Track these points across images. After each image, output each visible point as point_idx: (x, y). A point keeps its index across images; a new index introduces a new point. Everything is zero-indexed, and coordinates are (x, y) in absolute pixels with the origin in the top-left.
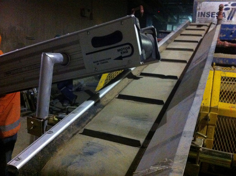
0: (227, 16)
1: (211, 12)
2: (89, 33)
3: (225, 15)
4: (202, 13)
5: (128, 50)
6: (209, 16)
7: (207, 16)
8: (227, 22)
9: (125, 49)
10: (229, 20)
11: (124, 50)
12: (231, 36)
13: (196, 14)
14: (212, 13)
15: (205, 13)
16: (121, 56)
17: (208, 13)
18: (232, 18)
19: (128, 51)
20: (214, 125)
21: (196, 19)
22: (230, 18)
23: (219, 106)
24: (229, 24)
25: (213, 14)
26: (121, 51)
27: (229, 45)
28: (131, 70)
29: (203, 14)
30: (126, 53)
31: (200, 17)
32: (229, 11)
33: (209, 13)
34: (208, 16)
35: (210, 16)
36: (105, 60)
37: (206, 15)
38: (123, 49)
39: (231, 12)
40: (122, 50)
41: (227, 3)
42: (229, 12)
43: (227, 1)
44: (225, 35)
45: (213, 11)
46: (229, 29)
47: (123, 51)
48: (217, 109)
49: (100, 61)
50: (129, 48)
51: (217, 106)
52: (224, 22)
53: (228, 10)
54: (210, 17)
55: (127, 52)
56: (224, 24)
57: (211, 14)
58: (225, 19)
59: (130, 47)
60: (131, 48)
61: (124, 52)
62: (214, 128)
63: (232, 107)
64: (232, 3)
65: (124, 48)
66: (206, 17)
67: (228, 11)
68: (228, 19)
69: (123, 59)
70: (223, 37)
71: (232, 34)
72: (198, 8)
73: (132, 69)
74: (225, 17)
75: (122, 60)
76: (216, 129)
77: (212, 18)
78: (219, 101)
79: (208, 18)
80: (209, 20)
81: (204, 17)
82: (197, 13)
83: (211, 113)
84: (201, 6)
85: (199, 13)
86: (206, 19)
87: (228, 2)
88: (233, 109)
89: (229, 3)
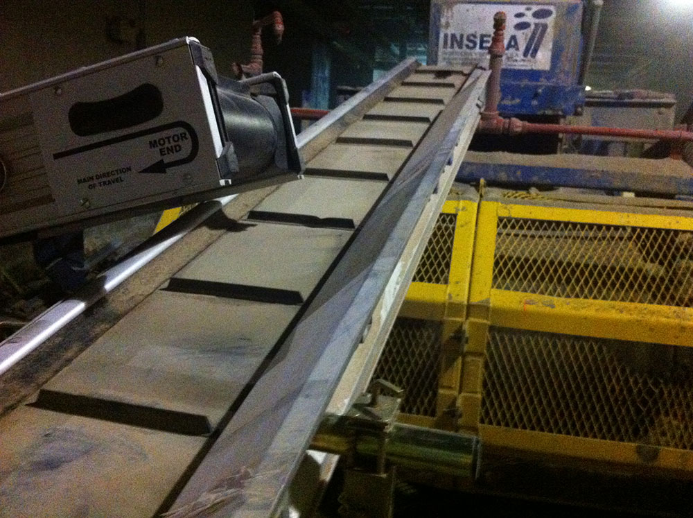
0: (522, 46)
1: (478, 35)
2: (59, 91)
3: (516, 43)
4: (453, 36)
5: (180, 143)
6: (475, 46)
7: (467, 46)
8: (522, 63)
9: (171, 139)
10: (529, 56)
11: (170, 143)
12: (535, 103)
13: (438, 38)
14: (482, 36)
15: (462, 36)
16: (162, 161)
17: (472, 38)
18: (536, 51)
19: (180, 147)
20: (481, 354)
21: (440, 54)
22: (531, 52)
23: (491, 301)
24: (529, 68)
25: (485, 39)
26: (161, 147)
27: (523, 127)
28: (219, 203)
29: (456, 41)
30: (177, 151)
31: (449, 50)
32: (529, 32)
33: (475, 36)
34: (471, 45)
35: (478, 46)
36: (112, 173)
37: (465, 42)
38: (166, 140)
39: (534, 33)
40: (162, 142)
41: (522, 9)
42: (527, 35)
43: (522, 3)
44: (518, 101)
45: (484, 33)
46: (529, 83)
47: (167, 145)
48: (488, 309)
49: (98, 177)
50: (183, 136)
51: (487, 301)
52: (515, 63)
53: (525, 28)
54: (477, 49)
55: (178, 148)
56: (516, 68)
57: (478, 42)
58: (517, 55)
59: (185, 134)
60: (188, 135)
61: (170, 150)
62: (480, 362)
63: (527, 303)
64: (535, 8)
65: (168, 138)
66: (464, 48)
67: (525, 31)
68: (525, 54)
69: (167, 170)
70: (513, 106)
71: (536, 95)
72: (443, 21)
73: (224, 200)
74: (517, 49)
75: (165, 172)
76: (486, 366)
77: (481, 51)
78: (493, 287)
79: (472, 51)
80: (474, 57)
81: (460, 47)
82: (442, 36)
83: (472, 319)
84: (452, 16)
85: (446, 36)
86: (466, 53)
87: (525, 6)
88: (530, 308)
89: (528, 9)
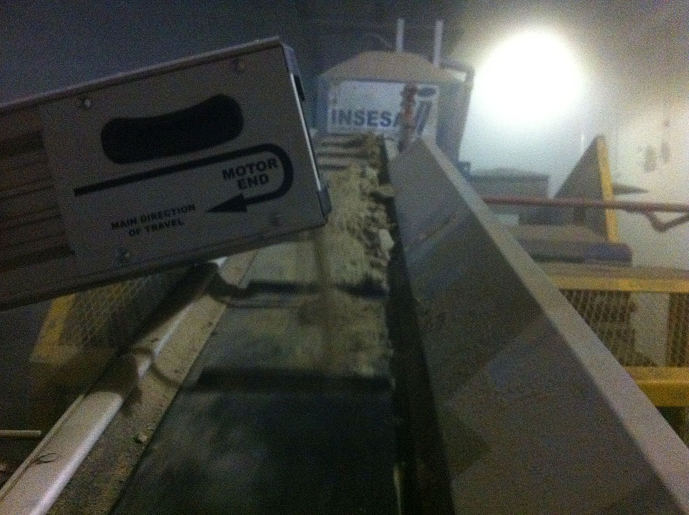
2: (88, 103)
5: (268, 172)
6: (362, 123)
7: (356, 123)
9: (254, 168)
10: (415, 133)
11: (252, 172)
13: (326, 115)
14: (370, 113)
15: (350, 112)
16: (241, 195)
18: (422, 127)
19: (267, 178)
21: (328, 128)
22: (417, 128)
25: (373, 116)
26: (238, 178)
29: (344, 116)
30: (262, 183)
31: (337, 125)
32: (414, 110)
33: (363, 113)
34: (359, 121)
36: (166, 214)
37: (353, 118)
38: (248, 169)
39: (419, 111)
40: (241, 171)
45: (371, 110)
47: (248, 174)
49: (143, 219)
50: (272, 163)
54: (365, 126)
55: (264, 179)
57: (366, 118)
59: (274, 161)
60: (279, 163)
61: (253, 182)
64: (420, 87)
65: (251, 166)
66: (353, 124)
69: (249, 208)
72: (331, 97)
75: (245, 210)
77: (369, 127)
79: (360, 127)
80: (362, 132)
81: (349, 123)
84: (340, 93)
